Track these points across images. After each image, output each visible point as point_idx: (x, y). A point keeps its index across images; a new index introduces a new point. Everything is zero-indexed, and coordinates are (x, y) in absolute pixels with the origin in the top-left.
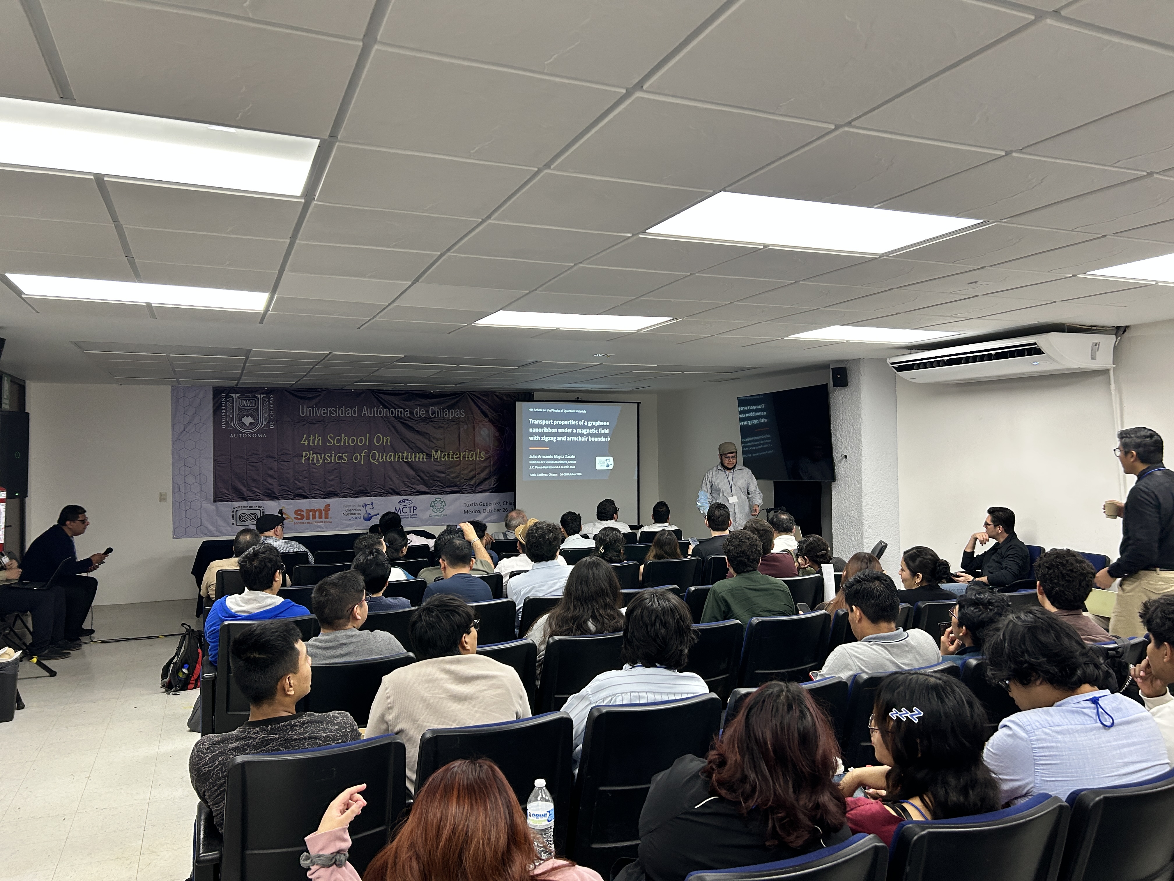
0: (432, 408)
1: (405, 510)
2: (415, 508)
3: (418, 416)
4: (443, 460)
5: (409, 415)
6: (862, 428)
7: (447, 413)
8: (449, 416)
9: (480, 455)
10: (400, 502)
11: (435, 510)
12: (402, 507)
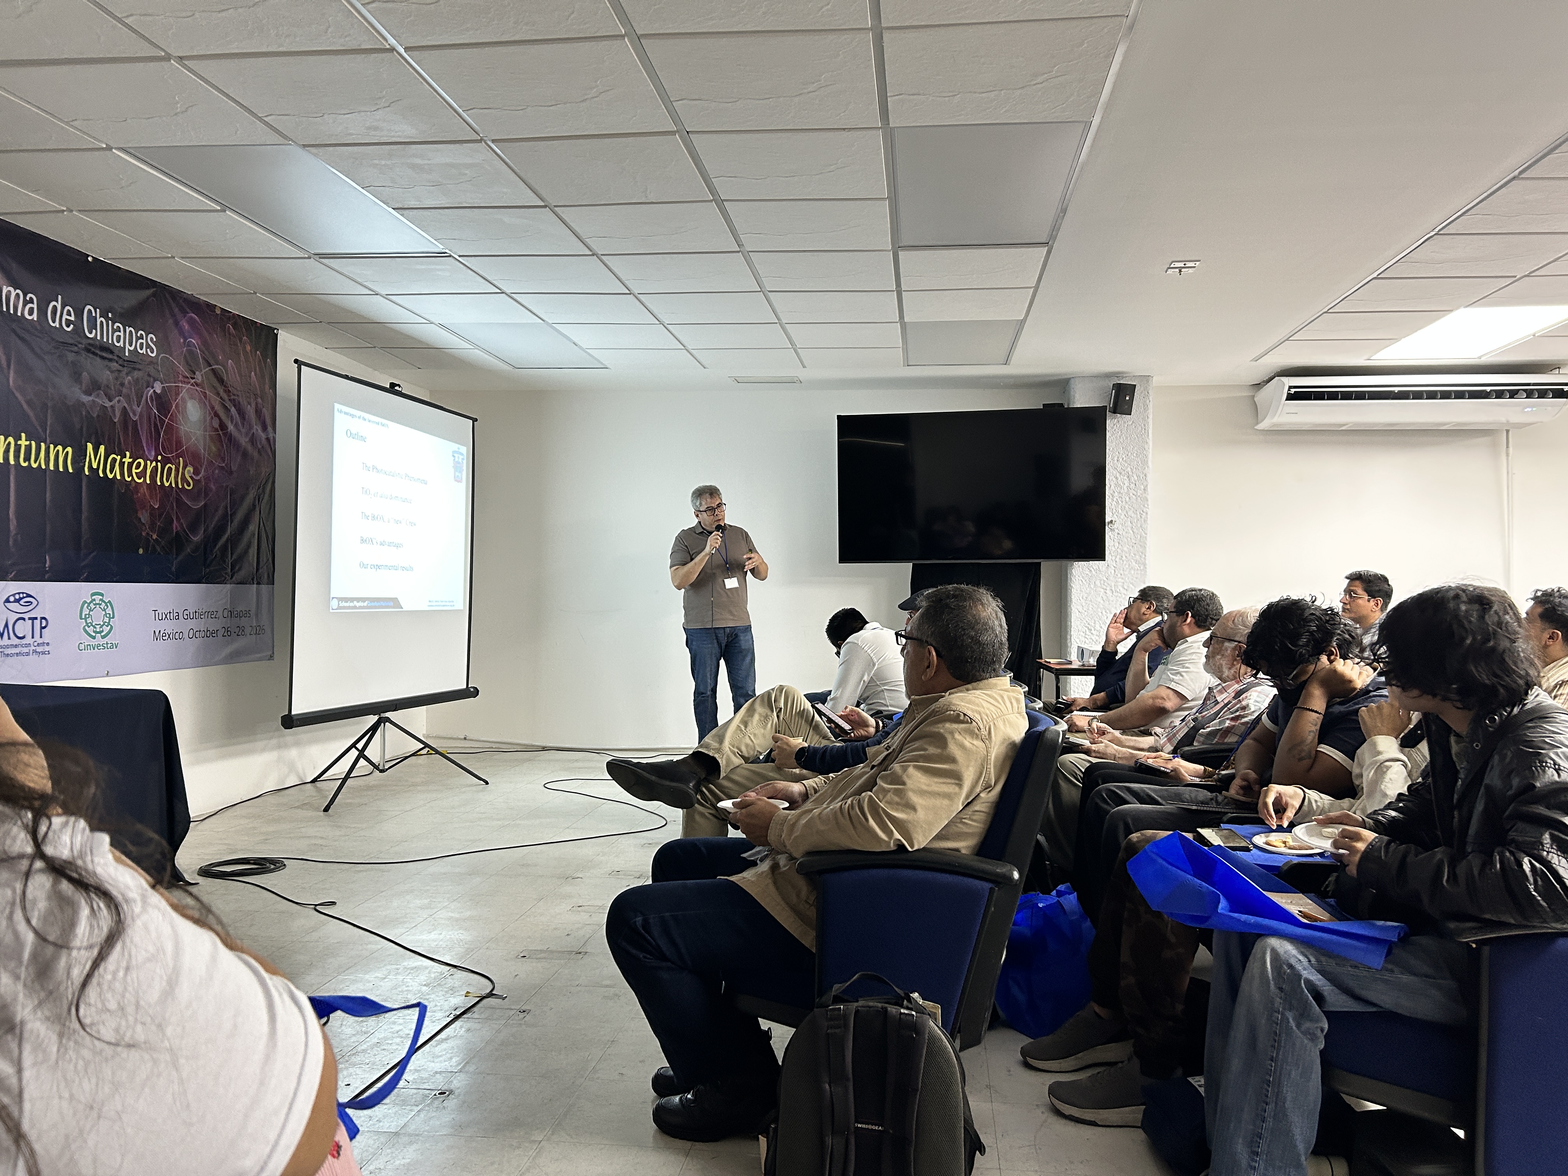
0: (90, 311)
1: (23, 628)
2: (44, 622)
3: (57, 324)
4: (110, 476)
5: (35, 317)
6: (1149, 480)
7: (122, 334)
8: (124, 343)
9: (183, 474)
10: (7, 601)
11: (90, 630)
12: (13, 617)
